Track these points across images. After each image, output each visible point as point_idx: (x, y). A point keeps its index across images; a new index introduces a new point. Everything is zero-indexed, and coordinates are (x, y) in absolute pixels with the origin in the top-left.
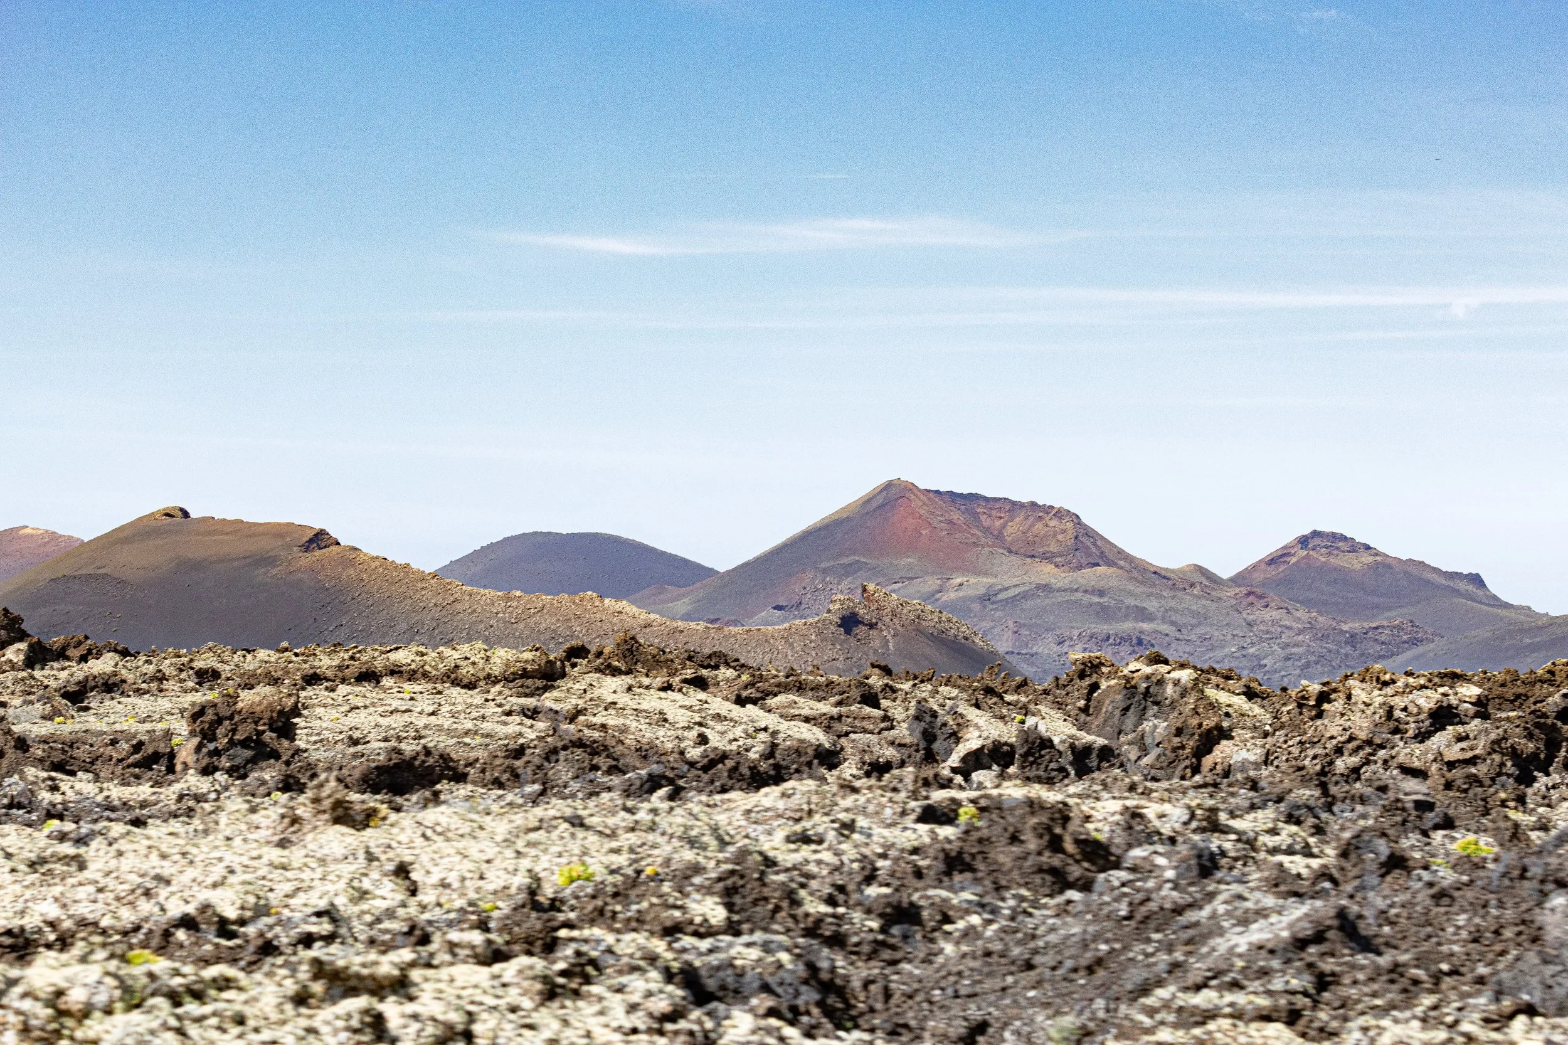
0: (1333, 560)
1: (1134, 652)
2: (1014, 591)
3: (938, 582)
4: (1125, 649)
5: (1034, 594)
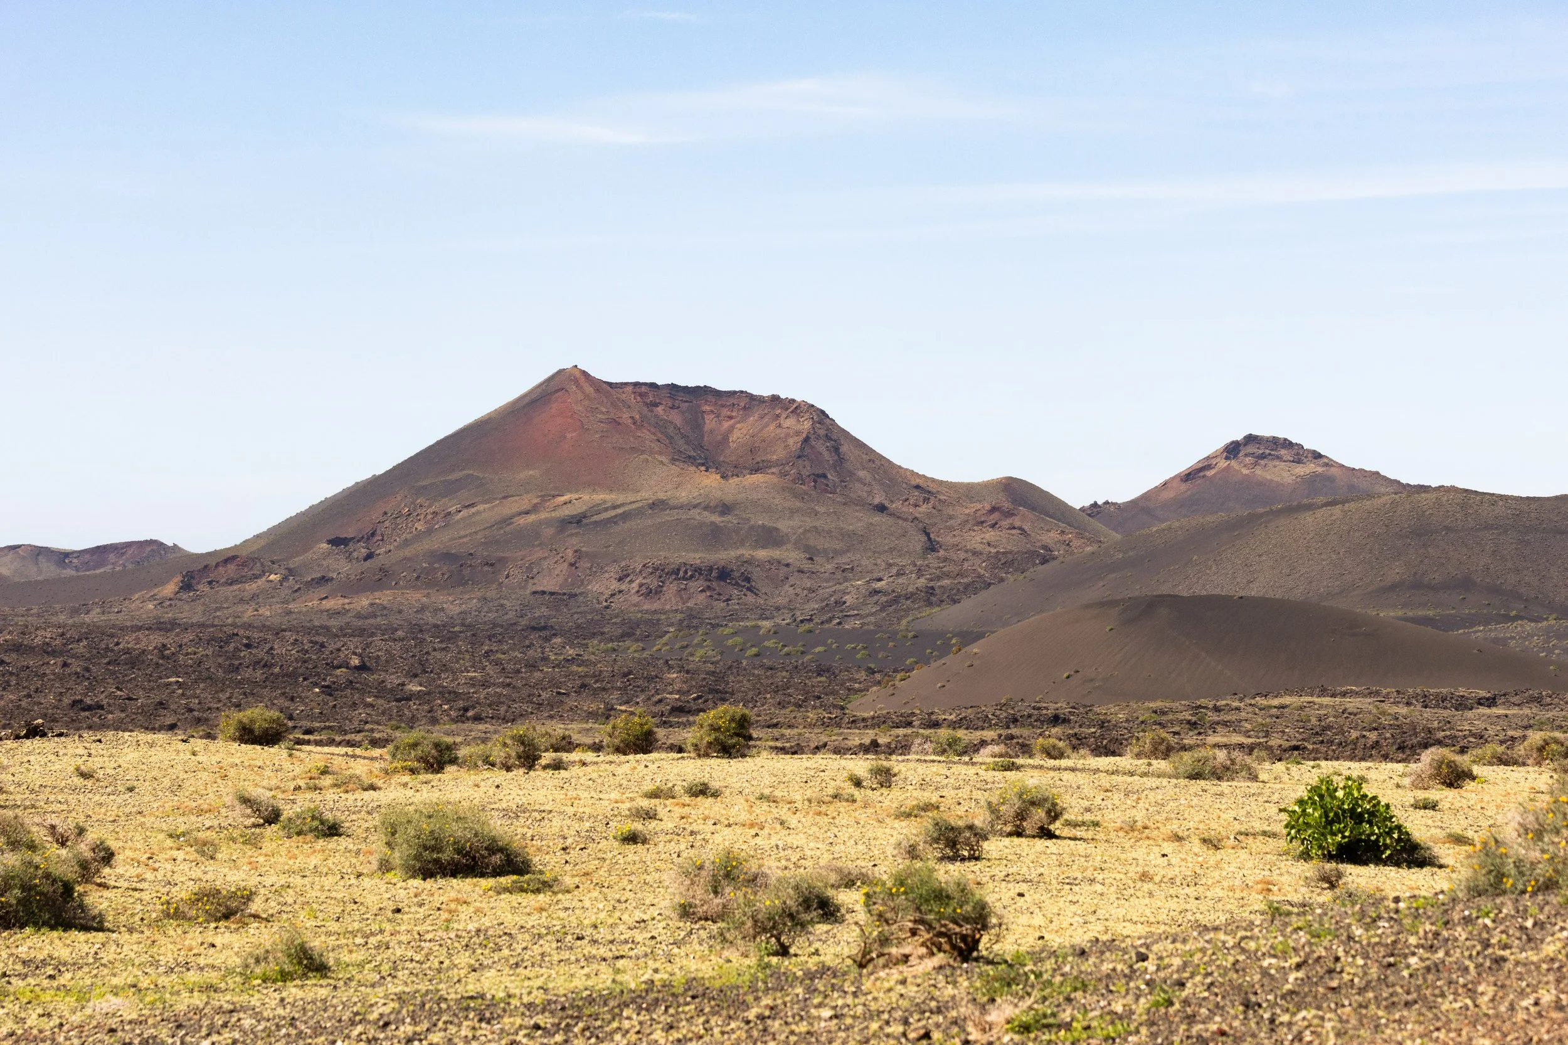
0: (1259, 471)
2: (619, 511)
3: (536, 501)
4: (697, 585)
5: (639, 512)
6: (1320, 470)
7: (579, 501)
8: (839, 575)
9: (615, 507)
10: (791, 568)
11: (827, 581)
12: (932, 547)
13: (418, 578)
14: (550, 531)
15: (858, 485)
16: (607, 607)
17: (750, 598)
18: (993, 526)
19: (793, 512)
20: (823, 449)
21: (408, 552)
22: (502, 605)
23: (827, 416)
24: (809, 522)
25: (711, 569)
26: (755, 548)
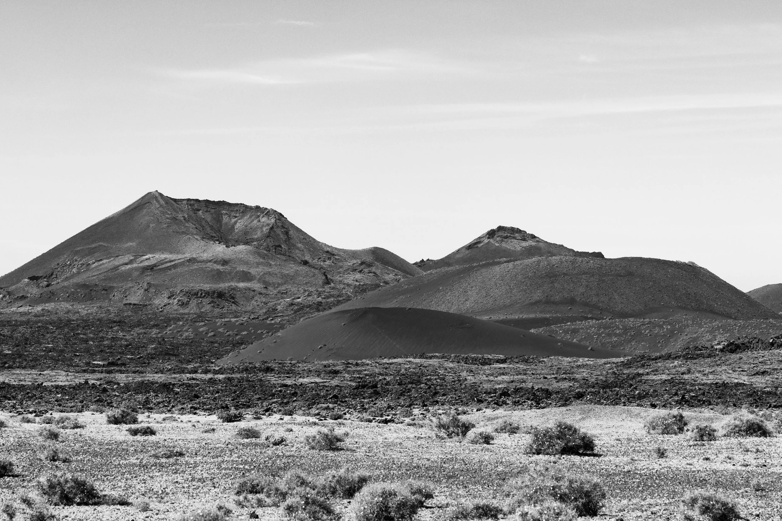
0: (504, 245)
1: (213, 302)
2: (173, 263)
3: (132, 258)
4: (206, 300)
5: (182, 264)
6: (533, 244)
7: (152, 258)
8: (279, 295)
9: (171, 261)
10: (256, 293)
11: (272, 298)
12: (327, 282)
13: (68, 296)
14: (136, 274)
15: (297, 251)
16: (161, 311)
17: (234, 307)
18: (360, 272)
19: (258, 264)
20: (280, 233)
21: (66, 284)
22: (109, 310)
23: (283, 216)
24: (267, 269)
25: (214, 292)
26: (239, 282)
